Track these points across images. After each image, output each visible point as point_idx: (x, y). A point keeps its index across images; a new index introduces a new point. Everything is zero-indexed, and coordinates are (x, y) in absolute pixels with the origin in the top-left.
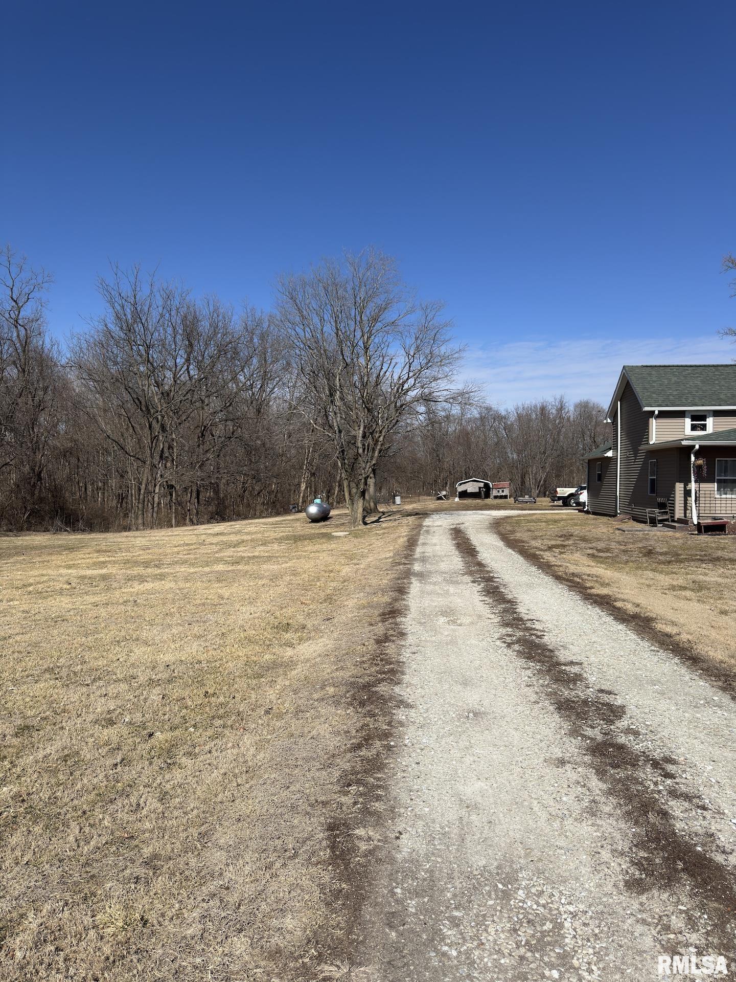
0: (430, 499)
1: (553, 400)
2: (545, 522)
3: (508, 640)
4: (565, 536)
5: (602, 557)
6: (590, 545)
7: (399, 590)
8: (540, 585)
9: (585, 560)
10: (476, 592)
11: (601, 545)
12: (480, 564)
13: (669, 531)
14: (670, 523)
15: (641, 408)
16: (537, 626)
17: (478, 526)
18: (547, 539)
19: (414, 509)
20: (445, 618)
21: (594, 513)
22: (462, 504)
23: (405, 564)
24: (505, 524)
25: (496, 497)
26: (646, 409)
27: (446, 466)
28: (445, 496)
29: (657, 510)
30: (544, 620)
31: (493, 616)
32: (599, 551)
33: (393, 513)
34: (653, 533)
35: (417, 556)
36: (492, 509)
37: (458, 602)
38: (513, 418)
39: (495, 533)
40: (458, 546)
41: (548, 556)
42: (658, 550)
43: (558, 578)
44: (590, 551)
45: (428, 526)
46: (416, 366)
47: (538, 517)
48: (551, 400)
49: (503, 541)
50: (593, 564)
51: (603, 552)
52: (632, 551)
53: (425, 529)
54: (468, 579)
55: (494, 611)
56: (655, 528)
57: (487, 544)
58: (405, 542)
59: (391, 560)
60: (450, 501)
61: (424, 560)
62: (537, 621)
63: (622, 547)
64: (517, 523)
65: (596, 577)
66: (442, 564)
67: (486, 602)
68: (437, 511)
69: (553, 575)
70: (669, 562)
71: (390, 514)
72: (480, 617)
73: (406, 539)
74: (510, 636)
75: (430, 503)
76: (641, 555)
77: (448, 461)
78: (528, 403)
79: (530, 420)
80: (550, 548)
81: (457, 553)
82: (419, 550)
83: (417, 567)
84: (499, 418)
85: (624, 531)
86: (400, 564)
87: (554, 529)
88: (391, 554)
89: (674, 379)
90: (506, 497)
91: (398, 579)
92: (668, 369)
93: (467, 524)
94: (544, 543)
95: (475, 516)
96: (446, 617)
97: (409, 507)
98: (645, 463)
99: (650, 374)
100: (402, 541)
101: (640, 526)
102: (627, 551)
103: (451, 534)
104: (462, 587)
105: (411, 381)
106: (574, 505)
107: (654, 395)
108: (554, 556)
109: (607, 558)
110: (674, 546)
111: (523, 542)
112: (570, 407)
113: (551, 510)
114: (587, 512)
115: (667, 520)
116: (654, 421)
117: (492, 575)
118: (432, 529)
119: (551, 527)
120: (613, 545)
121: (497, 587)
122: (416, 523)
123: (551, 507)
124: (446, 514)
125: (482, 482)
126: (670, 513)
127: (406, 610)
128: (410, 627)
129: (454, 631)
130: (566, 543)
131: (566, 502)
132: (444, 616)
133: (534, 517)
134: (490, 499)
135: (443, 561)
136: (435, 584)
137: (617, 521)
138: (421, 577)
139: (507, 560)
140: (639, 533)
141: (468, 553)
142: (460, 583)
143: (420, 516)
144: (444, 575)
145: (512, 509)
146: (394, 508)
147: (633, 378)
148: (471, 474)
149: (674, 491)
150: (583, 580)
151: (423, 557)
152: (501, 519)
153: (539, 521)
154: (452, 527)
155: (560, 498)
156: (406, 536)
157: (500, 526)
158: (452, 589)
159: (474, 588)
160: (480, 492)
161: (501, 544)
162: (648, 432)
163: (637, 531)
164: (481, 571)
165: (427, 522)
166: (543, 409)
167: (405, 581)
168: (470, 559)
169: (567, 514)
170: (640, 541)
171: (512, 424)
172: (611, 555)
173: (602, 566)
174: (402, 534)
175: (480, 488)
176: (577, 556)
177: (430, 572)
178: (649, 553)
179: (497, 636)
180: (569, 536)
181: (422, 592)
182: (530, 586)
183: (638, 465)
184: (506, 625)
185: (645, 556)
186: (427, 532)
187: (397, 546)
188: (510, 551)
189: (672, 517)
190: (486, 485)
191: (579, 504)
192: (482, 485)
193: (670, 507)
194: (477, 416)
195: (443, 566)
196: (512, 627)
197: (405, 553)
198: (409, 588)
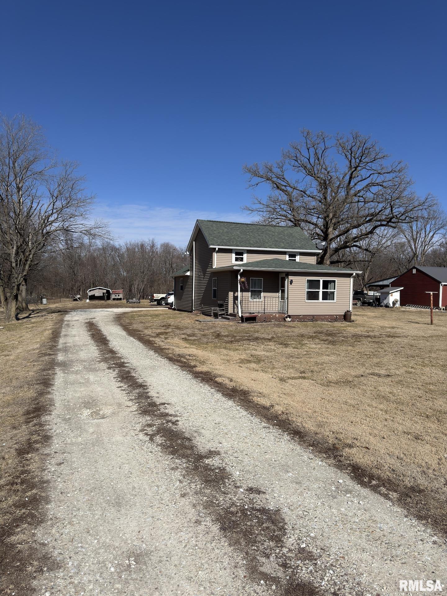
0: (68, 300)
1: (148, 241)
2: (150, 316)
3: (150, 430)
4: (166, 326)
5: (191, 340)
6: (182, 332)
7: (45, 383)
8: (160, 367)
9: (183, 344)
10: (112, 378)
11: (189, 332)
12: (112, 352)
13: (226, 321)
14: (226, 316)
15: (208, 246)
16: (170, 411)
17: (106, 320)
18: (155, 328)
19: (57, 307)
20: (88, 410)
21: (178, 310)
22: (92, 304)
23: (50, 355)
24: (124, 318)
25: (114, 299)
26: (211, 246)
27: (79, 278)
28: (79, 298)
29: (218, 309)
30: (173, 403)
31: (130, 403)
32: (189, 335)
33: (41, 311)
34: (217, 323)
35: (60, 346)
36: (113, 307)
37: (98, 391)
38: (124, 250)
39: (119, 325)
40: (93, 336)
41: (158, 341)
42: (223, 334)
43: (171, 359)
44: (183, 336)
45: (68, 321)
46: (58, 204)
47: (145, 312)
48: (147, 240)
49: (126, 331)
50: (188, 346)
51: (191, 336)
52: (208, 335)
53: (66, 323)
54: (104, 365)
55: (131, 397)
56: (218, 319)
57: (114, 334)
58: (50, 334)
59: (37, 351)
60: (83, 302)
61: (66, 350)
62: (168, 404)
63: (202, 333)
64: (132, 317)
65: (194, 356)
66: (81, 352)
67: (123, 388)
68: (74, 309)
69: (167, 358)
70: (232, 342)
71: (38, 311)
72: (119, 405)
73: (50, 331)
74: (150, 425)
75: (68, 303)
76: (214, 337)
77: (81, 275)
78: (133, 242)
79: (134, 252)
80: (158, 335)
81: (93, 342)
82: (61, 341)
83: (60, 357)
84: (114, 249)
85: (201, 322)
86: (45, 355)
87: (157, 322)
88: (38, 346)
89: (226, 230)
90: (120, 299)
91: (44, 370)
92: (222, 224)
93: (97, 319)
94: (153, 332)
95: (102, 313)
96: (89, 408)
97: (53, 306)
98: (210, 280)
99: (212, 226)
100: (48, 333)
101: (208, 318)
102: (205, 335)
103: (87, 327)
104: (100, 374)
105: (55, 216)
106: (164, 304)
107: (215, 239)
108: (162, 341)
109: (194, 340)
110: (231, 331)
111: (139, 331)
112: (158, 245)
113: (151, 307)
114: (174, 309)
115: (224, 314)
116: (216, 254)
117: (122, 360)
118: (72, 323)
119: (155, 319)
120: (197, 332)
121: (129, 372)
122: (59, 318)
123: (150, 306)
124: (81, 311)
125: (105, 289)
126: (226, 310)
127: (51, 405)
128: (55, 427)
129: (98, 425)
130: (167, 331)
131: (159, 302)
132: (87, 408)
133: (142, 313)
134: (111, 301)
135: (82, 350)
136: (77, 373)
137: (194, 315)
138: (64, 366)
139: (131, 346)
140: (209, 323)
141: (101, 342)
142: (98, 371)
143: (61, 313)
144: (84, 364)
145: (126, 307)
146: (41, 307)
147: (203, 227)
148: (97, 284)
149: (228, 297)
150: (187, 360)
151: (66, 347)
152: (121, 314)
153: (146, 315)
154: (86, 321)
155: (156, 300)
156: (51, 329)
157: (121, 319)
158: (92, 377)
159: (111, 375)
160: (103, 296)
161: (124, 333)
162: (212, 261)
163: (208, 321)
164: (114, 357)
165: (67, 317)
166: (142, 246)
167: (50, 372)
168: (103, 347)
169: (162, 310)
170: (211, 328)
171: (123, 254)
172: (196, 338)
173: (194, 346)
174: (48, 328)
175: (103, 293)
176: (176, 340)
177: (72, 361)
178: (218, 336)
179: (138, 427)
180: (168, 326)
181: (66, 382)
182: (153, 368)
183: (205, 281)
184: (145, 412)
185: (216, 338)
186: (68, 325)
187: (43, 338)
188: (132, 338)
189: (226, 312)
190: (108, 292)
191: (167, 304)
192: (105, 291)
193: (225, 306)
194: (101, 247)
195: (83, 355)
196: (149, 415)
197: (50, 344)
198: (53, 379)
